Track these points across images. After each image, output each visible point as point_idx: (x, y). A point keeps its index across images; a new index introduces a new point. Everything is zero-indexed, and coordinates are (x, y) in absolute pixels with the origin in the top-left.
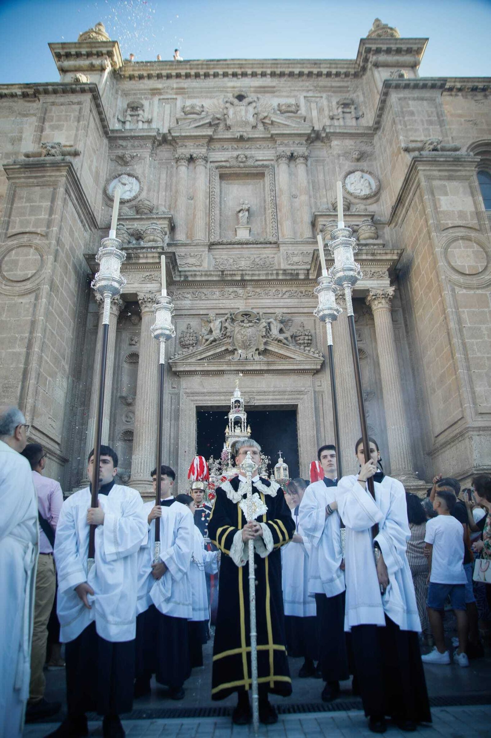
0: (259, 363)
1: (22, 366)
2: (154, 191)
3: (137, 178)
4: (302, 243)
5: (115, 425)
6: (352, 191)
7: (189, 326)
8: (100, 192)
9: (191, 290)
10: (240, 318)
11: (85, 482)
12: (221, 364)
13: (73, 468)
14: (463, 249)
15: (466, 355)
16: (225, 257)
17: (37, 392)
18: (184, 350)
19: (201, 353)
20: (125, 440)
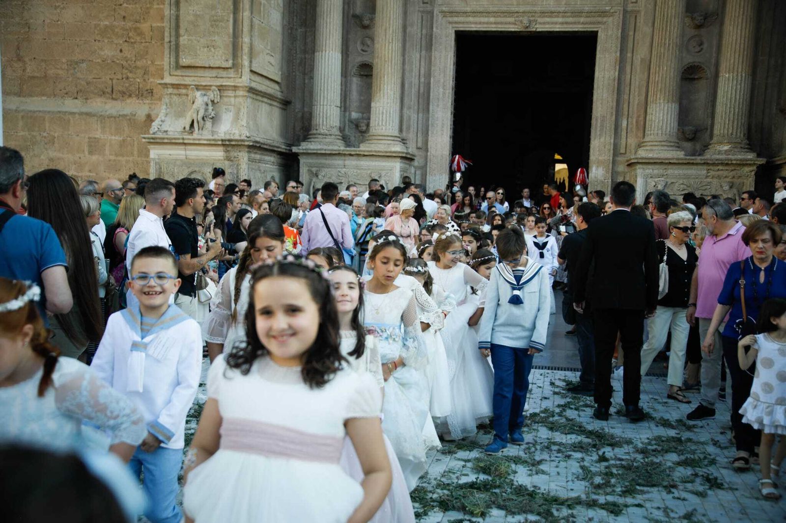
5: (347, 56)
11: (315, 134)
13: (297, 110)
17: (252, 26)
20: (361, 76)
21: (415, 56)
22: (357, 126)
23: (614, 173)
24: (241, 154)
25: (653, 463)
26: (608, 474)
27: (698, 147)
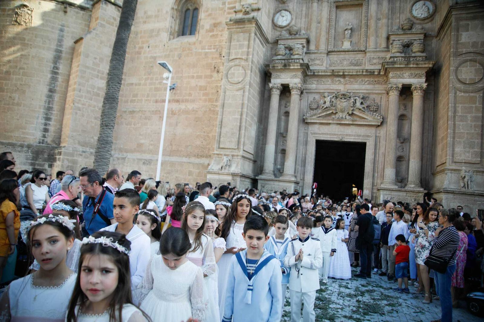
0: (348, 120)
1: (239, 124)
2: (299, 18)
3: (290, 12)
4: (379, 51)
5: (277, 146)
6: (415, 15)
7: (314, 99)
8: (271, 22)
9: (316, 79)
10: (341, 97)
12: (329, 120)
13: (258, 164)
14: (468, 68)
15: (454, 130)
16: (336, 59)
17: (245, 136)
18: (312, 111)
19: (320, 114)
20: (282, 153)
21: (301, 147)
22: (279, 171)
23: (372, 193)
24: (238, 178)
25: (376, 304)
26: (359, 307)
27: (403, 185)
